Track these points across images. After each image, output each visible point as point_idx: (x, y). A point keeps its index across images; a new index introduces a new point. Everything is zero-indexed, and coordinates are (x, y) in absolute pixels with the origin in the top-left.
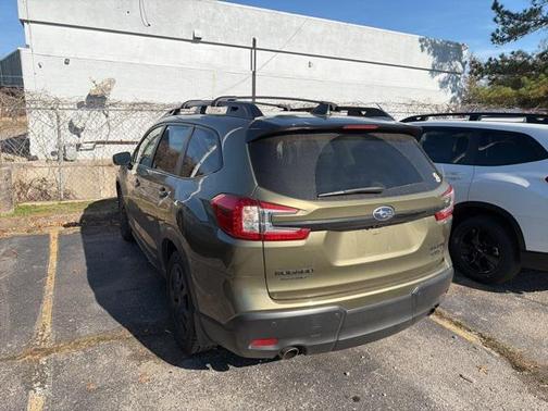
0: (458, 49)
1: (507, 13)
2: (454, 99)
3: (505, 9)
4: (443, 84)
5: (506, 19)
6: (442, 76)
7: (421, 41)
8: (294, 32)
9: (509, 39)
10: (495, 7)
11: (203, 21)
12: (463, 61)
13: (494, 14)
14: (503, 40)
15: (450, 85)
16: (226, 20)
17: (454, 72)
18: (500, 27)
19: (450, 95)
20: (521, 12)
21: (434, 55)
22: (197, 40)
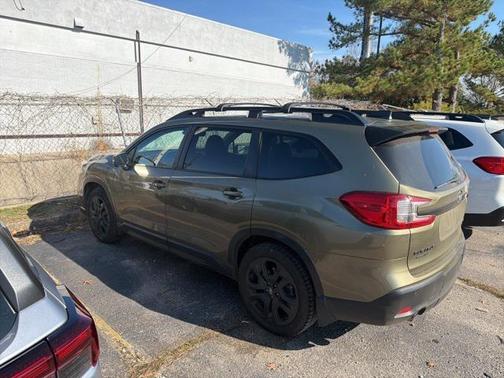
0: (306, 51)
1: (338, 24)
2: (305, 94)
3: (337, 21)
4: (297, 81)
5: (339, 29)
6: (296, 74)
7: (279, 43)
8: (174, 27)
9: (342, 46)
10: (330, 18)
11: (83, 9)
12: (311, 61)
13: (329, 24)
14: (337, 46)
15: (302, 82)
16: (108, 11)
17: (303, 71)
18: (335, 36)
19: (302, 91)
20: (349, 25)
21: (289, 55)
22: (78, 29)
